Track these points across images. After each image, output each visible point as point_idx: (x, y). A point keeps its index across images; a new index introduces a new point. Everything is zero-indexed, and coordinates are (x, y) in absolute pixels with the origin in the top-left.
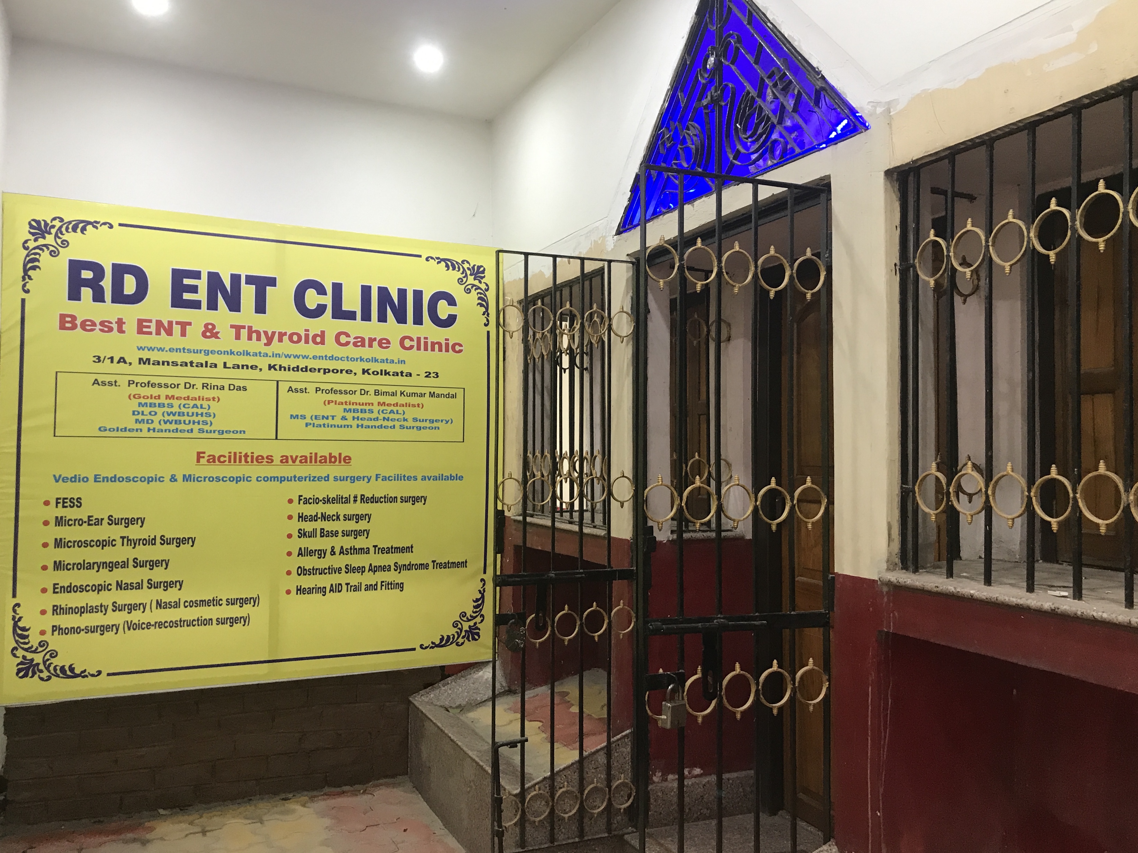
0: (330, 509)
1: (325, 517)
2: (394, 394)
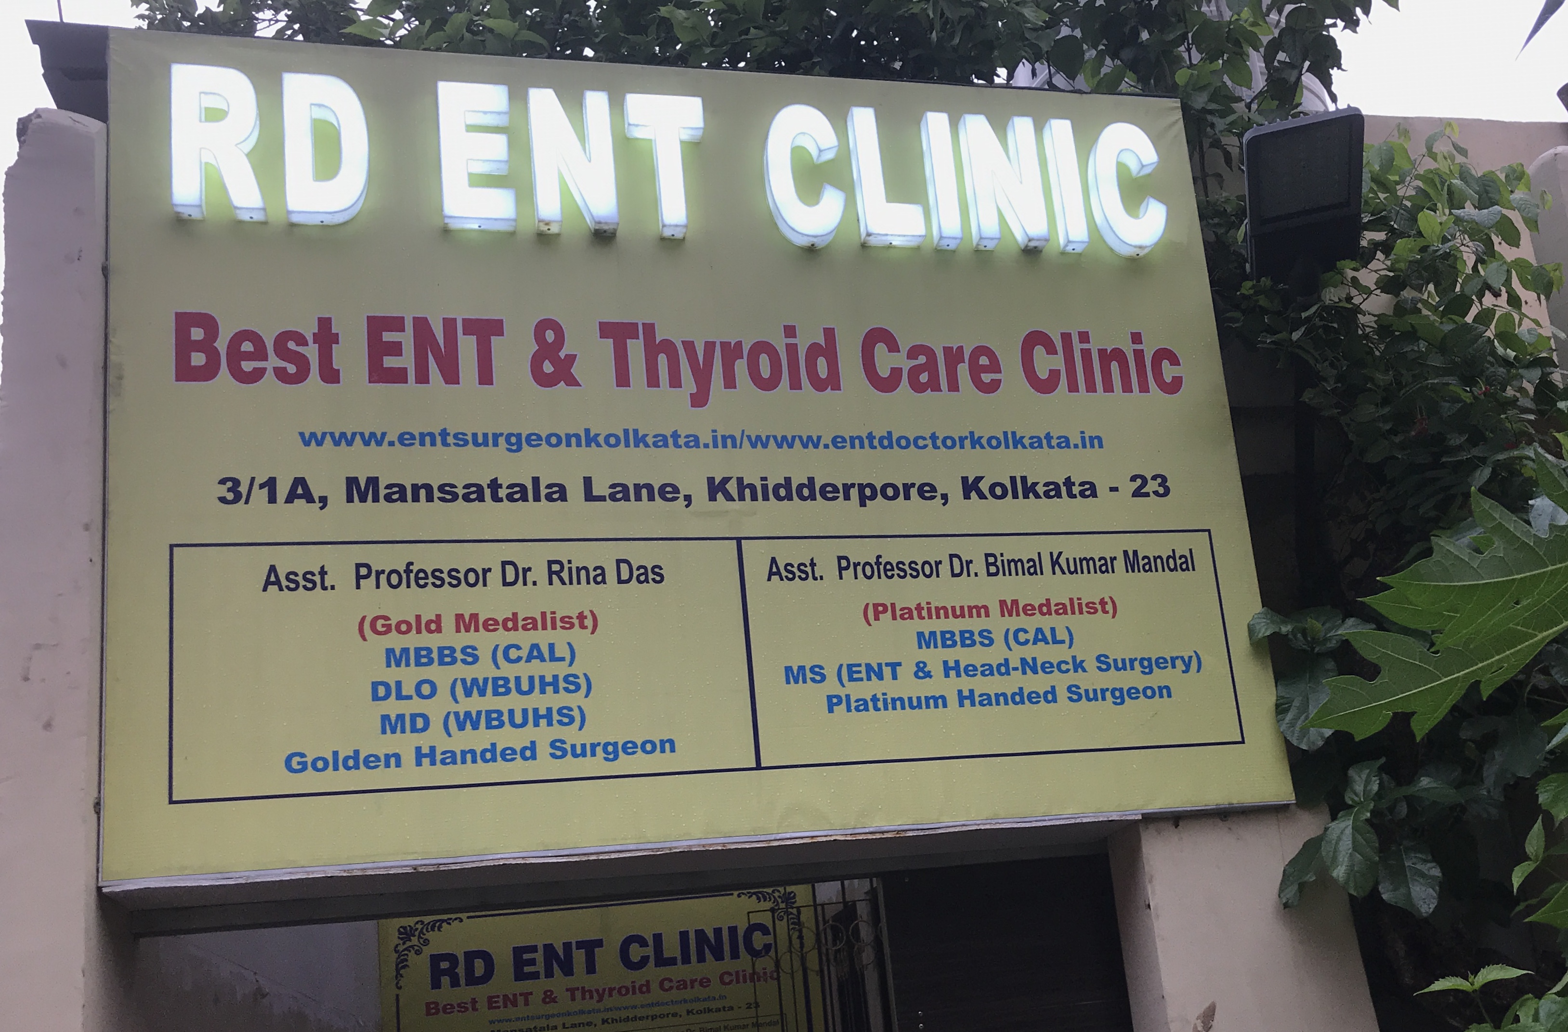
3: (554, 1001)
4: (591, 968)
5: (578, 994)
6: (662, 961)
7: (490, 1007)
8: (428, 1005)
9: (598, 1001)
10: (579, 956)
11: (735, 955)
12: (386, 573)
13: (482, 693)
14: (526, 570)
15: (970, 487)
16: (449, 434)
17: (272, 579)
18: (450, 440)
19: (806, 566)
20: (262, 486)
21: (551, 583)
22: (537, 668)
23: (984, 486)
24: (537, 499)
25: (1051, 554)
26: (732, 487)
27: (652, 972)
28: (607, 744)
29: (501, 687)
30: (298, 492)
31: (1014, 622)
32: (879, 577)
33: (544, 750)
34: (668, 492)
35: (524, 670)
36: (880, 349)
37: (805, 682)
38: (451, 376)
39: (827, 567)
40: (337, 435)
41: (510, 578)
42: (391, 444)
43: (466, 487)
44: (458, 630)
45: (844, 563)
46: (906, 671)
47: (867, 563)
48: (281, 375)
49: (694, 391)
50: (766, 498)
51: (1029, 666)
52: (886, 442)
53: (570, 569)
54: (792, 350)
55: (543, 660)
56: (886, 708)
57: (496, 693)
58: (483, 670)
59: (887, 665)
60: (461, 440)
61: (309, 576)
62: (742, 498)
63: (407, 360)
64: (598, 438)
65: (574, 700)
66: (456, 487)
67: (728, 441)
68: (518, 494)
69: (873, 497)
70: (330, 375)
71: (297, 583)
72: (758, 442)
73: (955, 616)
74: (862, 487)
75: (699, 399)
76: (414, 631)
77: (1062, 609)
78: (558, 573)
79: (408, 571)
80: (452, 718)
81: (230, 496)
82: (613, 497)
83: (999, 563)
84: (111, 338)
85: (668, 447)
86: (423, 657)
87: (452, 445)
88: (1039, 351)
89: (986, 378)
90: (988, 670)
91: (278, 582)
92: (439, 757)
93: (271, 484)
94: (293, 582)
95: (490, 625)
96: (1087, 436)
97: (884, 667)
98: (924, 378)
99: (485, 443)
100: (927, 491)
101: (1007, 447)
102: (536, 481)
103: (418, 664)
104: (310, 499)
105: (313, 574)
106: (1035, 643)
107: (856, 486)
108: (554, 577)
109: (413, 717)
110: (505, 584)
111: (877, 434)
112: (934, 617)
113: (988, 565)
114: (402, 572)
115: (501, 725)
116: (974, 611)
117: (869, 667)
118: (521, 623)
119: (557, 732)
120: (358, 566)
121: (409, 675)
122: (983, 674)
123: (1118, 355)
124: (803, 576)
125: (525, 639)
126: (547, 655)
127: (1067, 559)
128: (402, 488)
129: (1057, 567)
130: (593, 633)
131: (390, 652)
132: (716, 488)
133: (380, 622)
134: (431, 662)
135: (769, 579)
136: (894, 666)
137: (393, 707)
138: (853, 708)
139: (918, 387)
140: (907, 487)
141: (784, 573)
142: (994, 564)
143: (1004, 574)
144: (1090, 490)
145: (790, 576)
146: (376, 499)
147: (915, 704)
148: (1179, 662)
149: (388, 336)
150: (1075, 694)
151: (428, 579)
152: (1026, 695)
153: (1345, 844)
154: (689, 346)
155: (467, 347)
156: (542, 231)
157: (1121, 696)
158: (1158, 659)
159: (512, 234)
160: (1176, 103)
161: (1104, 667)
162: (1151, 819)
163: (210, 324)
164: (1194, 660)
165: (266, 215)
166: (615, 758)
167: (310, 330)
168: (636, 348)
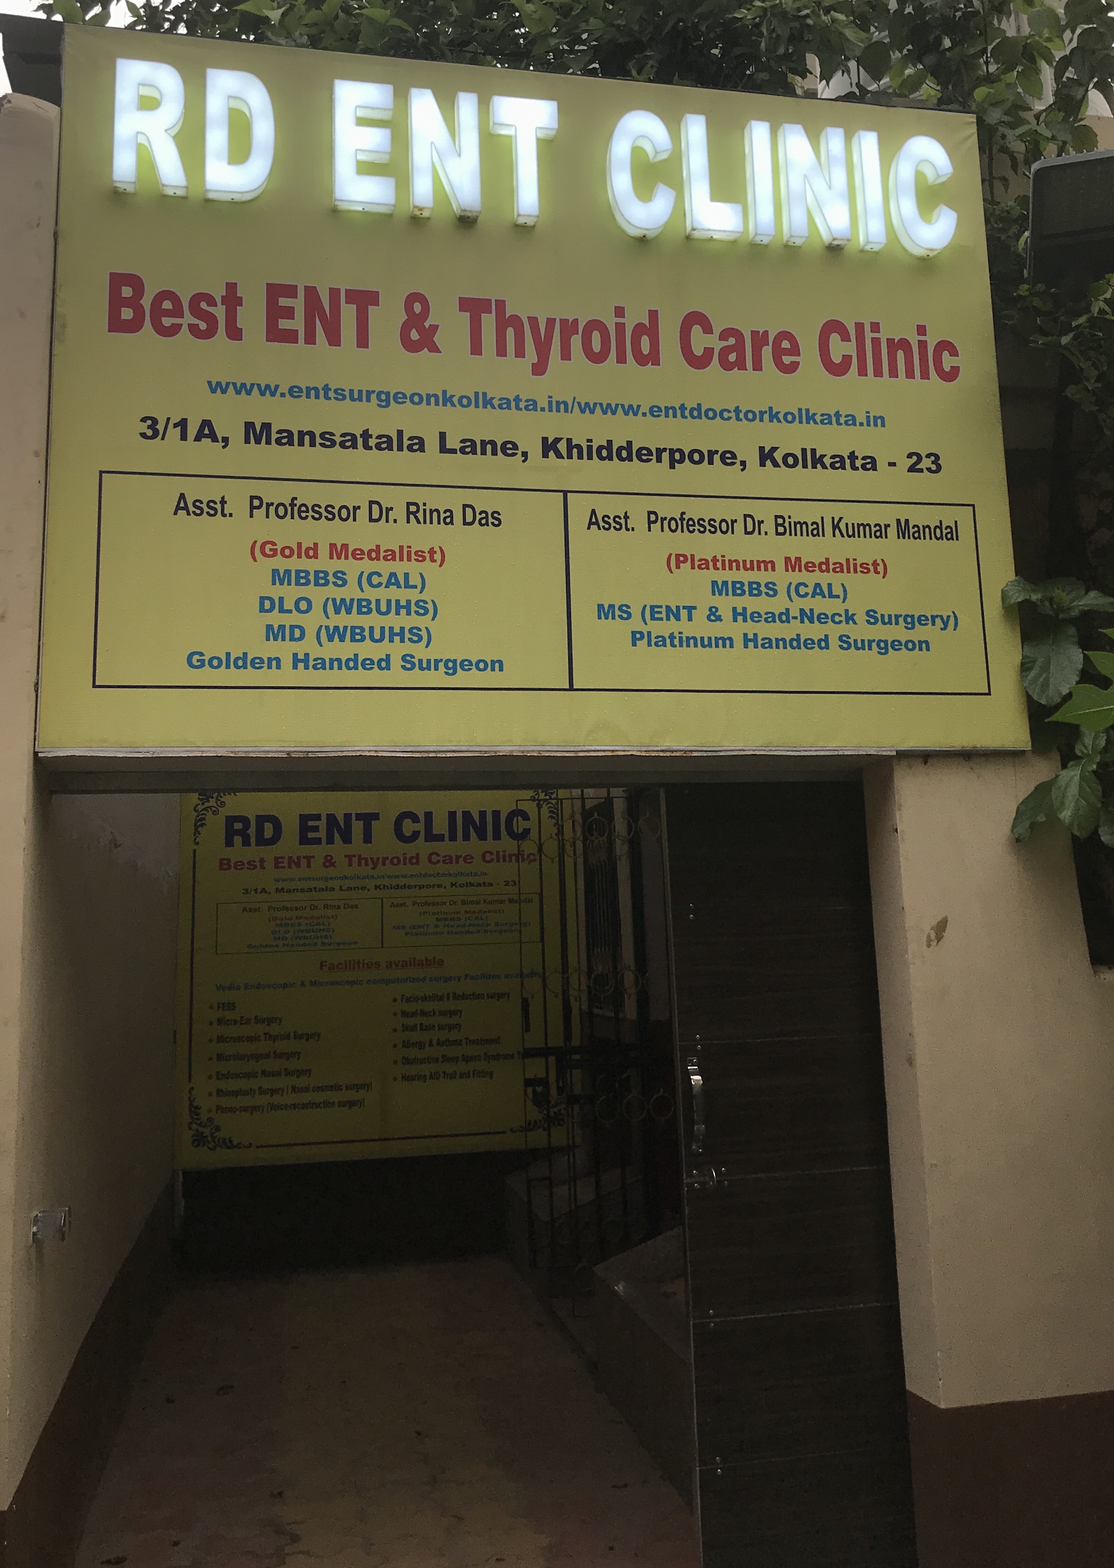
0: (428, 1006)
1: (423, 1013)
2: (478, 903)
3: (333, 865)
4: (367, 839)
5: (355, 860)
6: (431, 837)
7: (276, 867)
8: (221, 860)
9: (372, 869)
10: (357, 827)
11: (497, 836)
12: (275, 506)
13: (349, 611)
14: (388, 510)
15: (766, 456)
16: (330, 389)
17: (182, 504)
18: (331, 394)
19: (620, 518)
20: (175, 426)
21: (408, 522)
22: (394, 593)
23: (778, 456)
24: (400, 449)
25: (833, 518)
26: (562, 447)
27: (422, 847)
28: (448, 660)
29: (364, 606)
30: (205, 433)
31: (796, 577)
32: (682, 531)
33: (396, 662)
34: (509, 448)
35: (384, 594)
36: (696, 330)
37: (613, 618)
38: (334, 339)
39: (638, 520)
40: (238, 385)
41: (375, 515)
42: (283, 395)
43: (343, 435)
44: (331, 557)
45: (653, 517)
46: (700, 615)
47: (673, 519)
48: (194, 330)
49: (536, 361)
50: (590, 457)
51: (807, 616)
52: (695, 413)
53: (425, 510)
54: (620, 327)
55: (399, 587)
56: (681, 645)
57: (360, 612)
58: (350, 592)
59: (684, 608)
60: (340, 395)
61: (212, 504)
62: (570, 457)
63: (298, 323)
64: (453, 399)
65: (422, 622)
66: (334, 435)
67: (562, 406)
68: (386, 443)
69: (681, 461)
70: (235, 333)
71: (202, 509)
72: (587, 408)
73: (746, 569)
74: (672, 452)
75: (539, 369)
76: (295, 556)
77: (839, 568)
78: (415, 514)
79: (292, 505)
80: (323, 631)
81: (150, 433)
82: (463, 451)
83: (787, 525)
84: (57, 292)
85: (510, 409)
86: (302, 578)
87: (332, 398)
88: (835, 338)
89: (787, 360)
90: (771, 618)
91: (186, 508)
92: (311, 663)
93: (183, 424)
94: (199, 508)
95: (358, 554)
96: (872, 415)
97: (681, 610)
98: (732, 357)
99: (360, 399)
100: (729, 457)
101: (801, 422)
102: (400, 433)
103: (298, 583)
104: (215, 439)
105: (215, 503)
106: (813, 596)
107: (668, 450)
108: (412, 517)
109: (292, 627)
110: (371, 520)
111: (689, 406)
112: (727, 569)
113: (777, 525)
114: (288, 505)
115: (363, 639)
116: (762, 565)
117: (668, 608)
118: (382, 554)
119: (408, 648)
120: (252, 498)
121: (290, 593)
122: (766, 620)
123: (904, 344)
124: (618, 527)
125: (385, 568)
126: (402, 583)
127: (847, 524)
128: (290, 433)
129: (837, 531)
130: (441, 565)
131: (275, 572)
132: (549, 447)
133: (268, 547)
134: (308, 583)
135: (589, 528)
136: (690, 609)
137: (276, 619)
138: (653, 643)
139: (726, 366)
140: (712, 453)
141: (601, 524)
142: (782, 525)
143: (791, 535)
144: (870, 464)
145: (607, 526)
146: (268, 442)
147: (706, 643)
148: (938, 620)
149: (283, 302)
150: (845, 642)
151: (308, 512)
152: (802, 641)
153: (1073, 791)
154: (533, 321)
155: (348, 313)
156: (416, 215)
157: (884, 647)
158: (919, 617)
159: (389, 216)
160: (972, 118)
161: (872, 620)
162: (904, 755)
163: (136, 283)
164: (952, 619)
165: (187, 192)
166: (455, 673)
167: (218, 293)
168: (489, 322)
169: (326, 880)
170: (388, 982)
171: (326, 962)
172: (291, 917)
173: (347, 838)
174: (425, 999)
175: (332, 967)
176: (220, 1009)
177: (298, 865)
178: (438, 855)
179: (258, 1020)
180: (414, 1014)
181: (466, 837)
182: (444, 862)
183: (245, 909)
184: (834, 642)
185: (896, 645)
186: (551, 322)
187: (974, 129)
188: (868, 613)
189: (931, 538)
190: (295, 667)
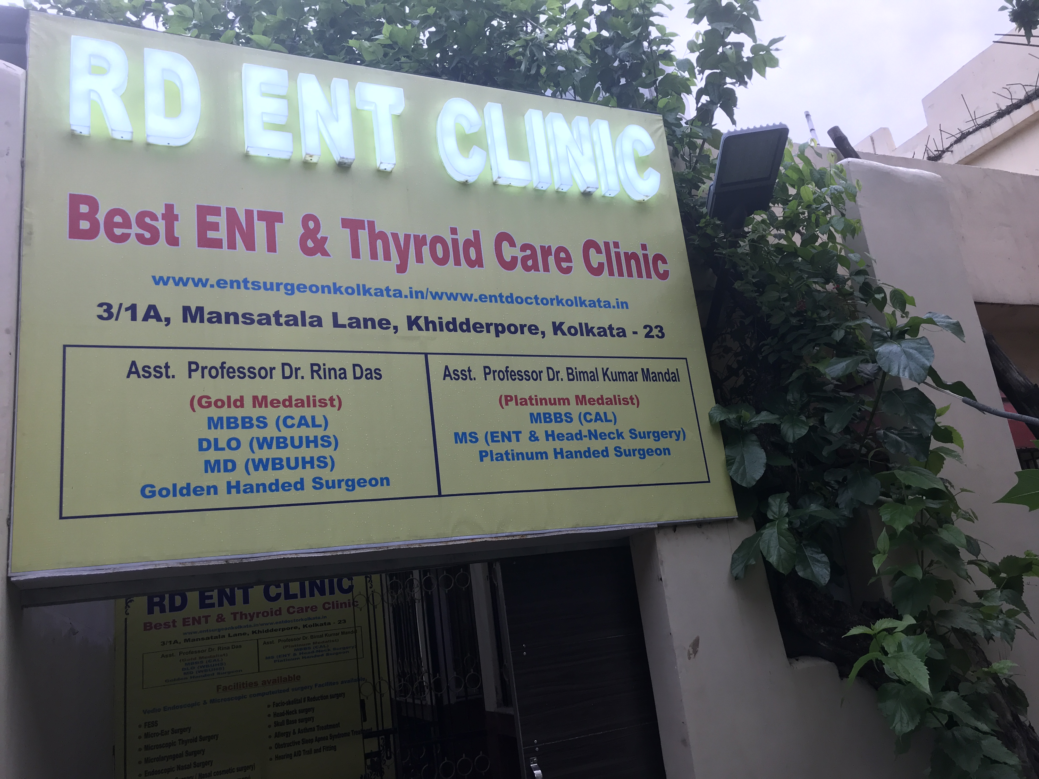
0: (291, 708)
1: (288, 713)
2: (321, 636)
3: (223, 620)
4: (246, 600)
5: (238, 616)
6: (289, 596)
7: (184, 625)
8: (145, 624)
9: (250, 620)
11: (332, 592)
12: (208, 368)
13: (270, 447)
14: (297, 369)
15: (557, 328)
16: (248, 282)
17: (133, 369)
18: (249, 285)
19: (465, 372)
20: (127, 309)
21: (313, 378)
22: (304, 431)
23: (565, 328)
24: (304, 324)
25: (603, 369)
26: (422, 322)
27: (282, 603)
28: (348, 480)
29: (281, 443)
30: (151, 314)
31: (584, 408)
32: (508, 380)
33: (309, 484)
34: (384, 324)
35: (296, 433)
36: (505, 245)
37: (466, 442)
38: (250, 245)
39: (478, 372)
40: (177, 279)
41: (287, 373)
42: (212, 286)
43: (260, 315)
44: (254, 406)
45: (487, 371)
46: (524, 437)
47: (500, 371)
48: (140, 238)
49: (399, 263)
50: (441, 330)
51: (593, 435)
52: (509, 300)
53: (324, 369)
54: (455, 242)
55: (308, 426)
56: (513, 459)
57: (278, 447)
58: (270, 432)
59: (514, 432)
60: (256, 286)
61: (158, 369)
62: (427, 329)
63: (222, 234)
64: (341, 289)
65: (327, 452)
66: (253, 315)
67: (418, 294)
68: (292, 321)
69: (503, 332)
70: (173, 241)
71: (150, 373)
72: (436, 296)
73: (551, 404)
74: (496, 326)
75: (402, 268)
76: (226, 406)
77: (610, 402)
78: (317, 372)
79: (222, 367)
80: (250, 463)
81: (105, 315)
82: (350, 325)
83: (574, 373)
84: (25, 207)
85: (383, 296)
86: (232, 423)
87: (250, 289)
88: (592, 251)
89: (564, 265)
90: (570, 437)
91: (137, 372)
92: (242, 488)
93: (133, 308)
94: (147, 372)
95: (275, 403)
96: (620, 301)
97: (512, 434)
98: (530, 263)
99: (272, 289)
100: (533, 329)
101: (577, 305)
102: (303, 313)
103: (229, 427)
104: (159, 319)
105: (161, 368)
106: (595, 421)
107: (493, 325)
108: (315, 374)
109: (226, 462)
110: (284, 377)
111: (505, 295)
112: (539, 404)
113: (568, 374)
114: (218, 368)
115: (282, 467)
116: (561, 401)
117: (503, 433)
118: (294, 403)
119: (317, 472)
120: (190, 363)
121: (223, 435)
122: (567, 439)
123: (634, 256)
124: (464, 377)
125: (296, 412)
126: (310, 424)
127: (612, 372)
128: (219, 315)
129: (606, 377)
130: (339, 409)
131: (210, 419)
132: (412, 323)
133: (204, 400)
134: (237, 426)
135: (444, 379)
136: (517, 433)
137: (212, 455)
138: (494, 458)
139: (527, 268)
140: (522, 327)
141: (453, 376)
142: (572, 374)
143: (577, 380)
144: (622, 333)
145: (457, 377)
146: (202, 321)
147: (531, 457)
148: (673, 434)
149: (210, 219)
150: (619, 452)
151: (235, 373)
152: (592, 452)
153: (774, 543)
154: (395, 236)
155: (260, 228)
156: (307, 160)
157: (644, 453)
158: (662, 432)
159: (288, 161)
160: (660, 117)
161: (634, 436)
162: (662, 527)
163: (93, 203)
164: (682, 433)
165: (132, 137)
166: (354, 489)
167: (160, 211)
168: (363, 236)
169: (219, 630)
170: (263, 694)
171: (221, 686)
172: (196, 658)
173: (232, 602)
174: (289, 703)
175: (225, 689)
176: (147, 727)
177: (199, 623)
178: (294, 607)
179: (174, 731)
180: (282, 714)
181: (312, 595)
182: (298, 612)
183: (163, 656)
184: (612, 452)
185: (650, 452)
186: (407, 237)
187: (662, 124)
188: (630, 431)
189: (663, 381)
190: (229, 492)
